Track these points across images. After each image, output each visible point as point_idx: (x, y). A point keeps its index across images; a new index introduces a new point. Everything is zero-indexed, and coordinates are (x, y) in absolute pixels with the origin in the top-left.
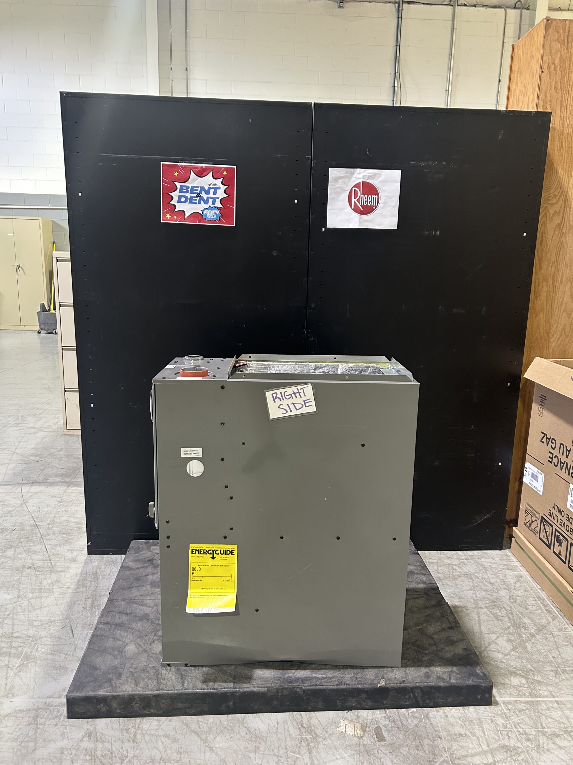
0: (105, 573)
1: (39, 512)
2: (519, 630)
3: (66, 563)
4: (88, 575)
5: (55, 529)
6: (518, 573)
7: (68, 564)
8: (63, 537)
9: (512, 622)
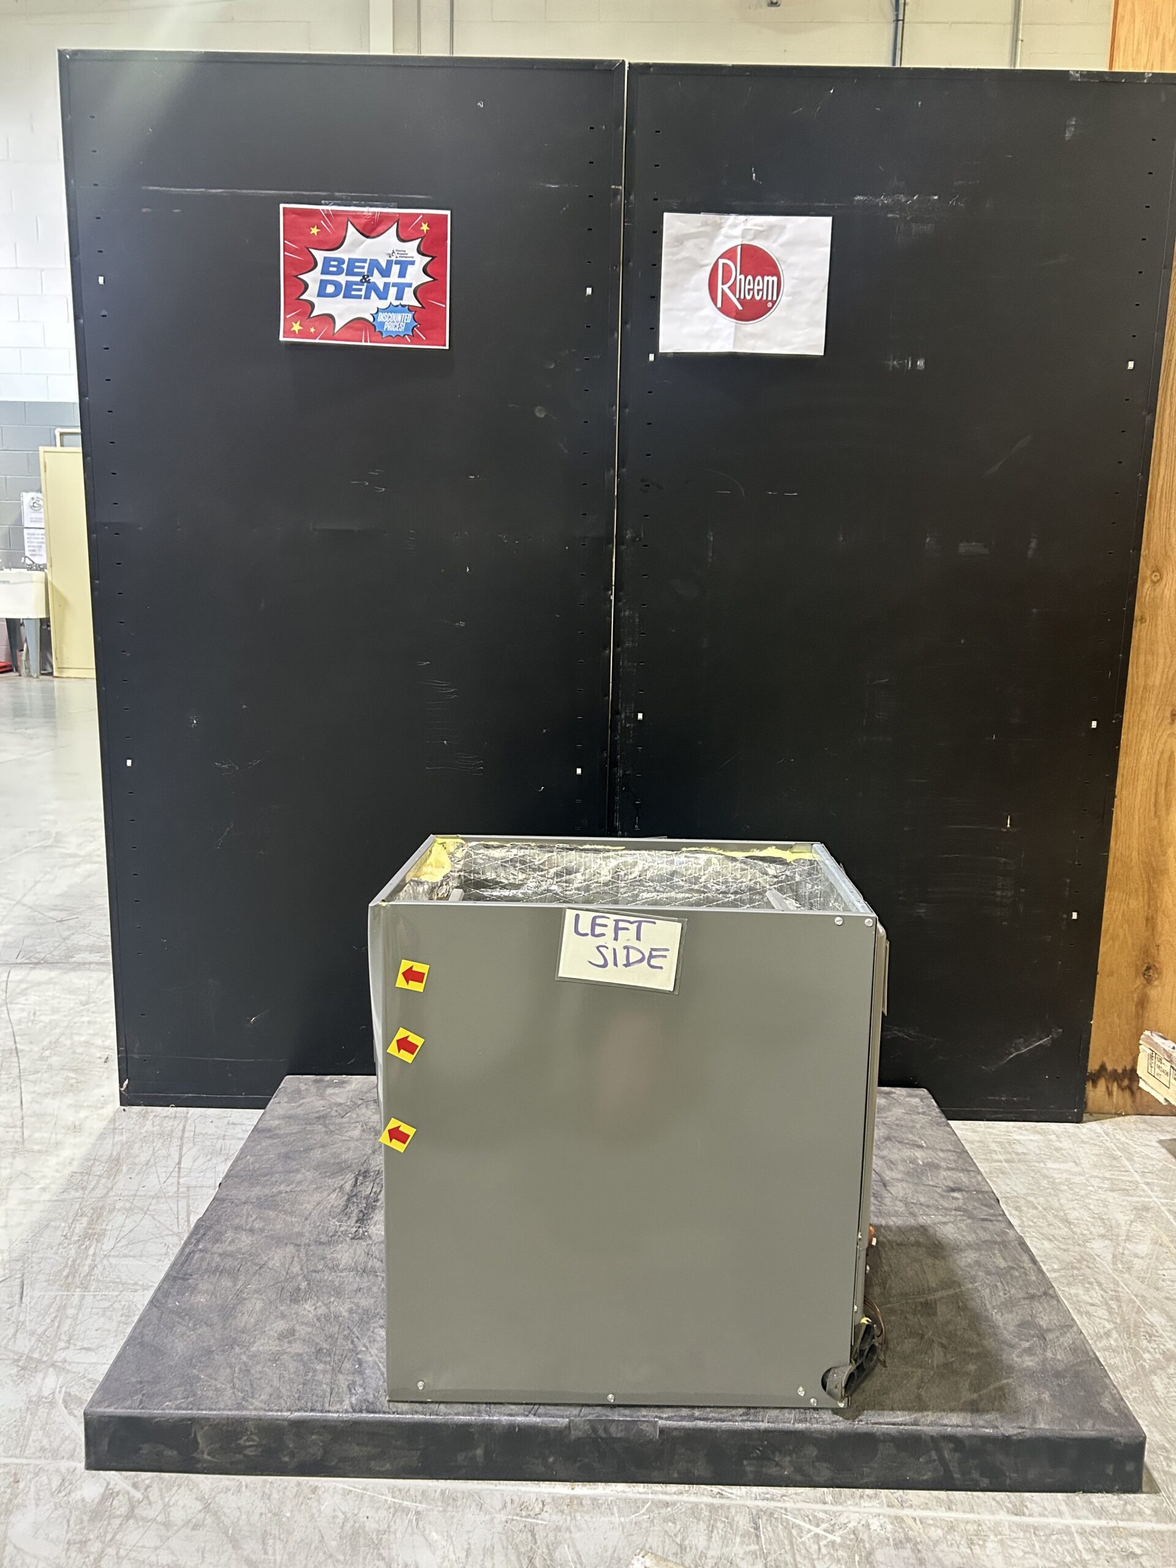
0: (137, 1161)
1: (30, 1024)
2: (1135, 1340)
3: (56, 1134)
4: (97, 1163)
5: (55, 1058)
6: (1138, 1199)
7: (59, 1137)
8: (67, 1078)
9: (1118, 1321)
